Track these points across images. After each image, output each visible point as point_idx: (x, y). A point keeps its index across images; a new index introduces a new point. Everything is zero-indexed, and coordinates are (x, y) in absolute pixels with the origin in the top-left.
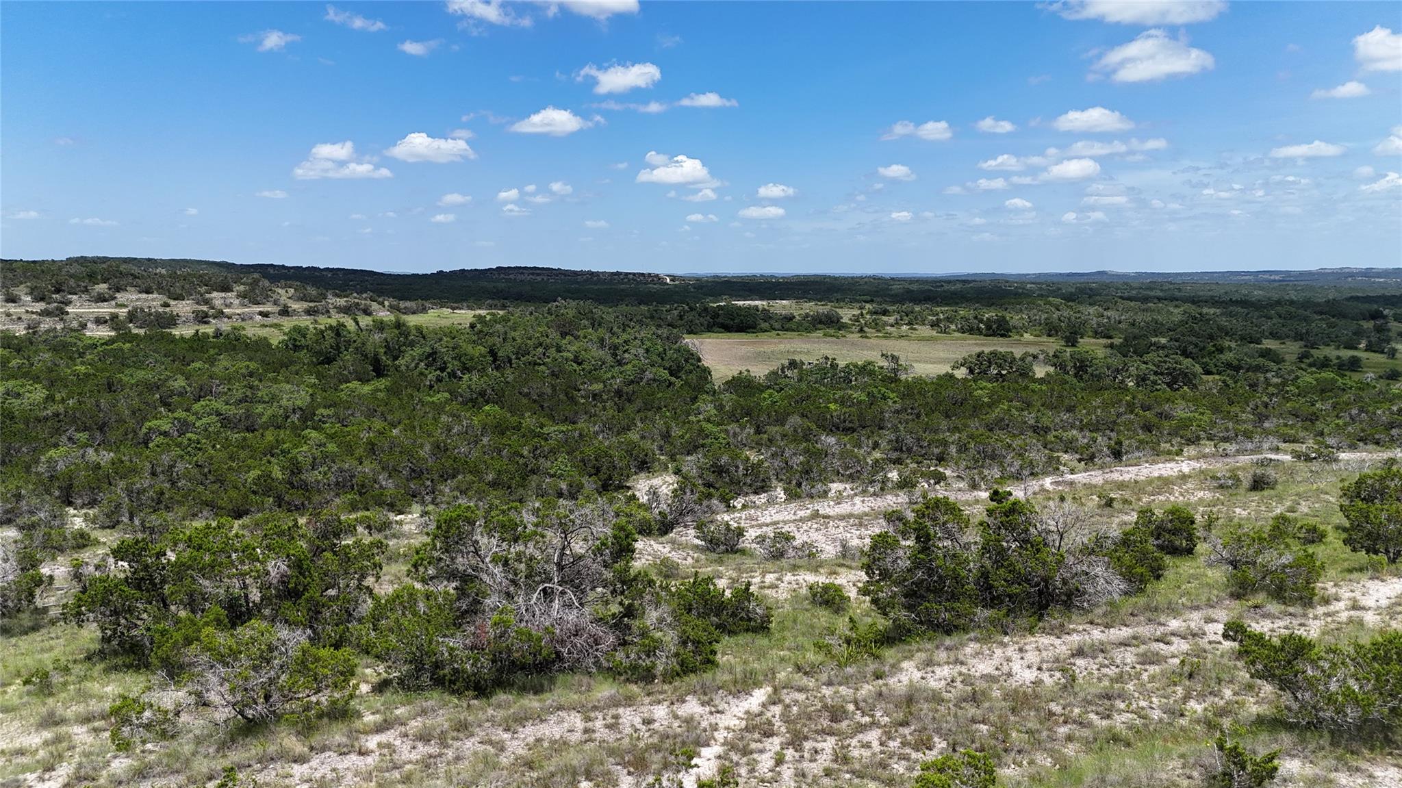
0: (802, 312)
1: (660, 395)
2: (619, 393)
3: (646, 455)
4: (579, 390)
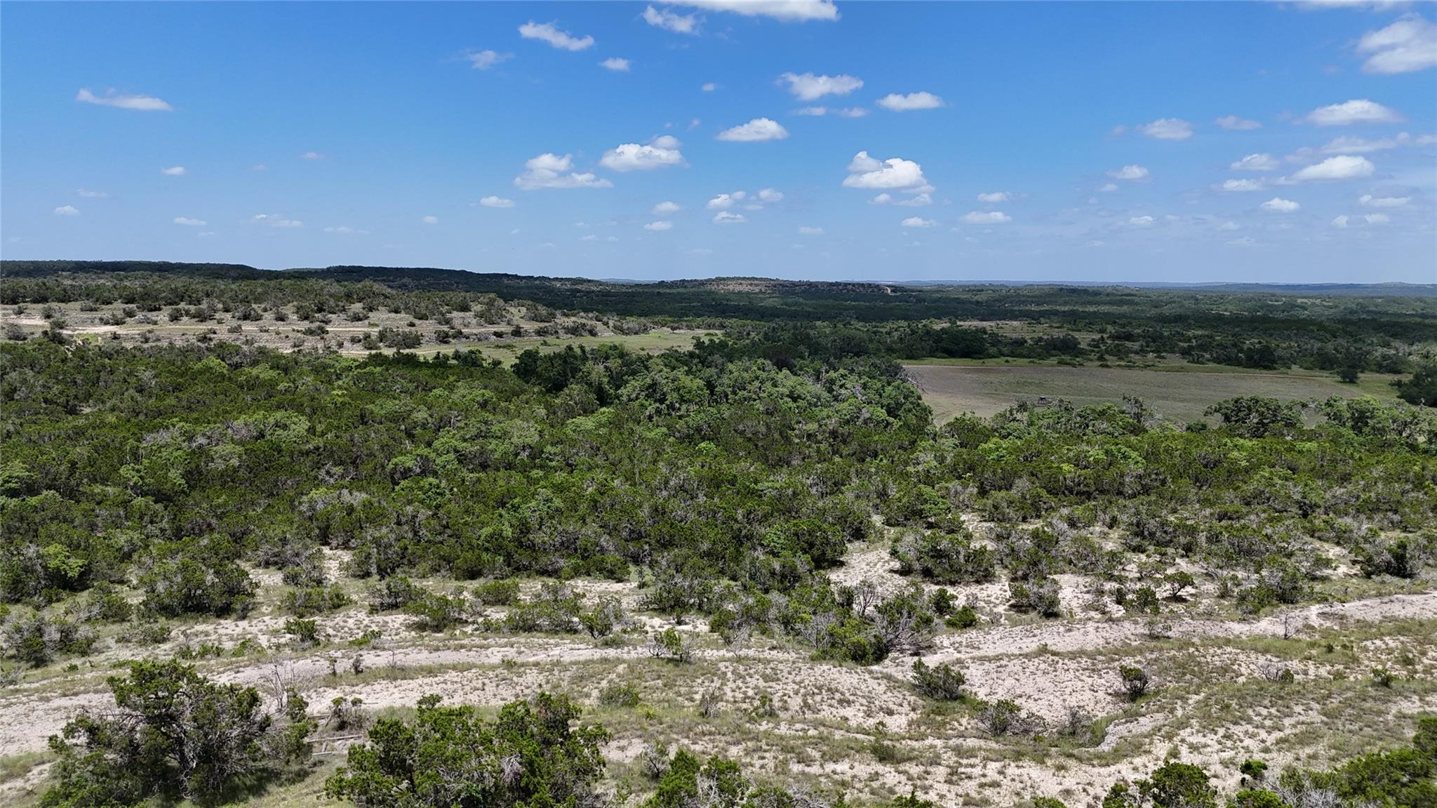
0: (1035, 335)
1: (876, 438)
2: (834, 434)
3: (861, 523)
4: (794, 429)
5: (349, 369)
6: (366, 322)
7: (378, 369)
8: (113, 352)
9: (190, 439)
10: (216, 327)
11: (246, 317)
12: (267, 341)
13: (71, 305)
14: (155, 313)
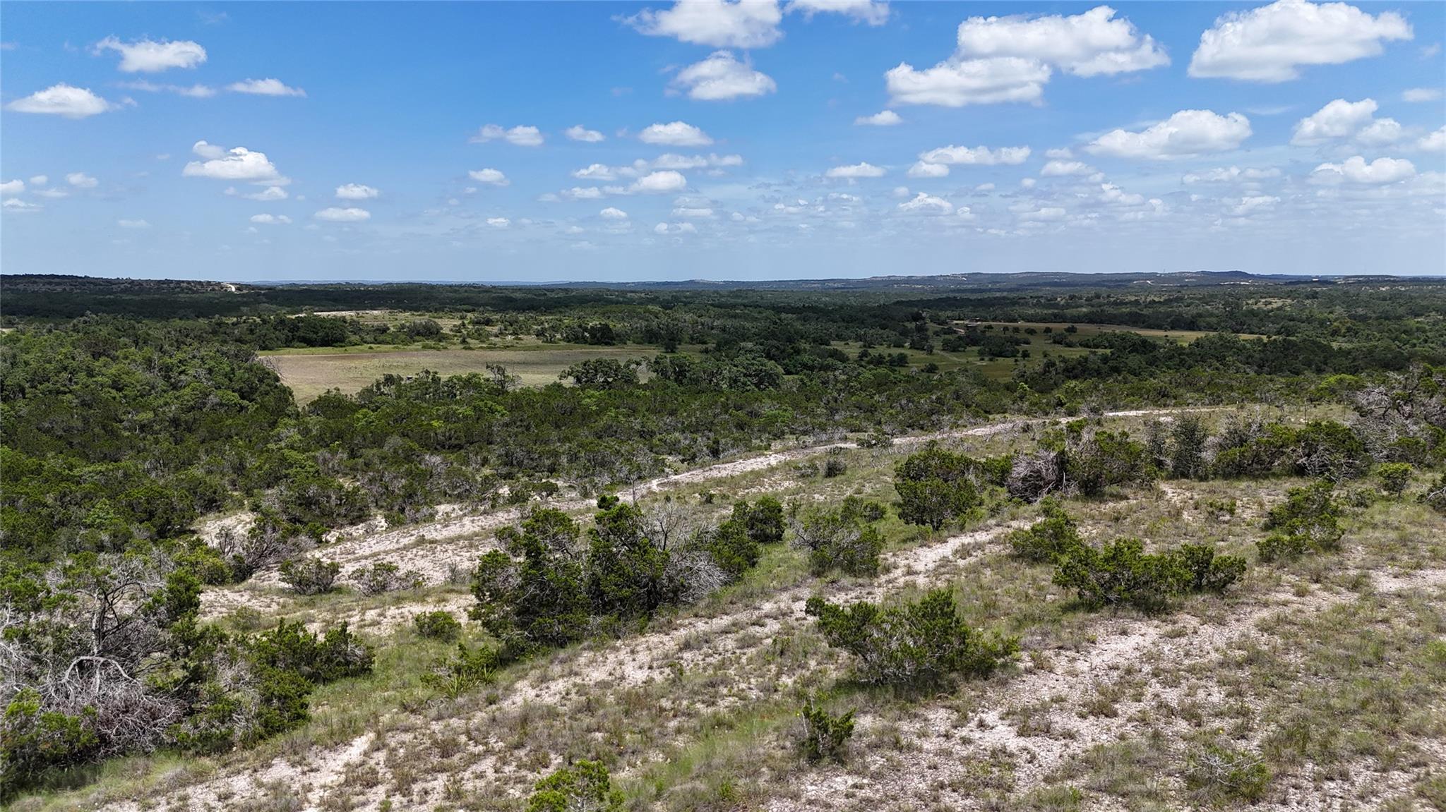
0: (397, 323)
1: (229, 422)
2: (175, 422)
3: (215, 493)
4: (121, 421)
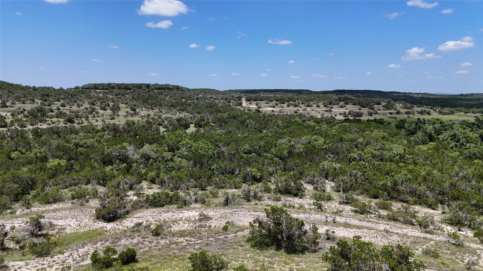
5: (338, 123)
6: (345, 108)
7: (347, 124)
8: (272, 115)
9: (290, 142)
10: (299, 109)
11: (308, 106)
12: (314, 114)
13: (263, 102)
14: (283, 104)
